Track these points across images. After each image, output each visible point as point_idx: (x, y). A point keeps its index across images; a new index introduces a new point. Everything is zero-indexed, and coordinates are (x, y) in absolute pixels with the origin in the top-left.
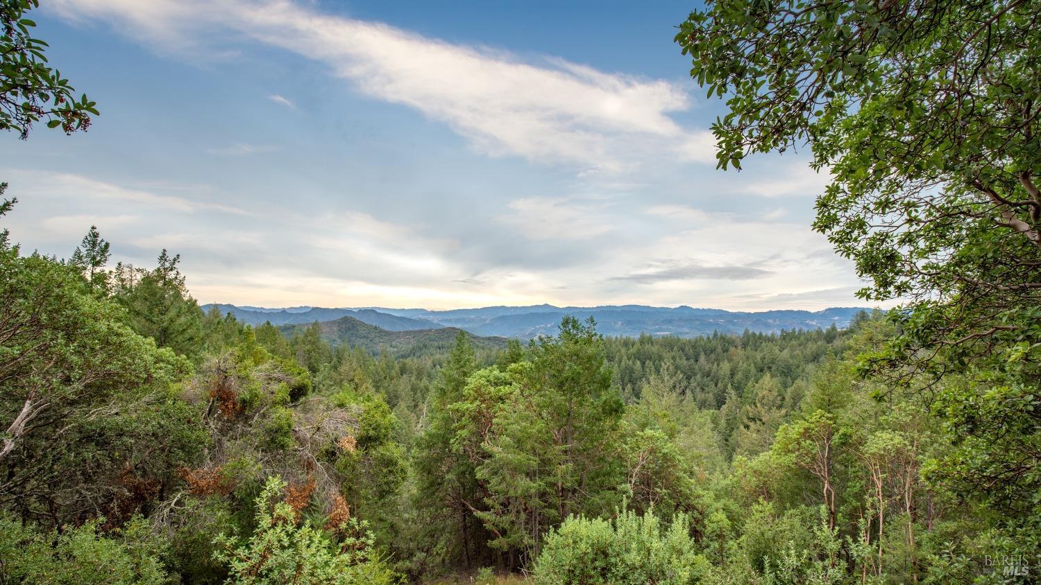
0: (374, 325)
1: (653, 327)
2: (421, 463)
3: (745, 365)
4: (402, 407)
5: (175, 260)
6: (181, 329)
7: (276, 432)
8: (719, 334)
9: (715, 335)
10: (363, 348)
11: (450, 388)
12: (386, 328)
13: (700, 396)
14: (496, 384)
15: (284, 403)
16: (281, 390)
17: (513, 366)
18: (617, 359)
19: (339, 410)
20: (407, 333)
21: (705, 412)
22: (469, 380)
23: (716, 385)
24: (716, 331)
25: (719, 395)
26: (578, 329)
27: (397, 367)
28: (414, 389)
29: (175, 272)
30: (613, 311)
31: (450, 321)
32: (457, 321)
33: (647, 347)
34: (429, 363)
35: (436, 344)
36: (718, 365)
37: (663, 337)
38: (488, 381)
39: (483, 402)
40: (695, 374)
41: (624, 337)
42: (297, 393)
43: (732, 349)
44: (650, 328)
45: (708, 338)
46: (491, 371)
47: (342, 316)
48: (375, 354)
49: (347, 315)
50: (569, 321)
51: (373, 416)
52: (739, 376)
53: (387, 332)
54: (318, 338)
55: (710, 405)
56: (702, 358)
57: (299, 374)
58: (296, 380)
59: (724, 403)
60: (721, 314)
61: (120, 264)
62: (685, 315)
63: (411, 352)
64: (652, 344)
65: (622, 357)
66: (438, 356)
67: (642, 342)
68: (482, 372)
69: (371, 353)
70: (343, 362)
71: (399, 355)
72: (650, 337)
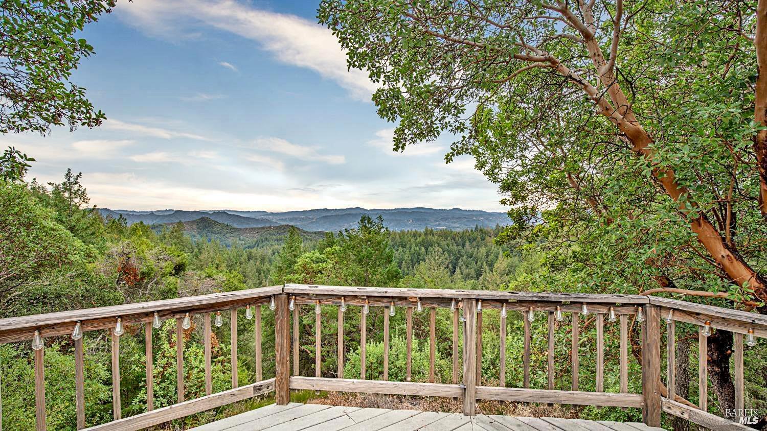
0: (226, 223)
1: (434, 224)
2: (265, 318)
3: (496, 249)
4: (250, 284)
5: (78, 176)
6: (85, 227)
7: (167, 293)
8: (479, 227)
9: (476, 228)
10: (218, 241)
11: (285, 266)
12: (236, 226)
13: (466, 271)
14: (317, 262)
15: (171, 274)
16: (167, 266)
17: (328, 249)
18: (408, 246)
19: (208, 279)
20: (253, 229)
21: (468, 281)
22: (298, 260)
23: (476, 263)
24: (477, 226)
25: (478, 270)
26: (371, 224)
27: (245, 255)
28: (258, 271)
29: (78, 185)
30: (406, 212)
31: (285, 220)
32: (291, 220)
33: (430, 237)
34: (270, 251)
35: (275, 237)
36: (478, 249)
37: (441, 230)
38: (312, 260)
39: (308, 274)
40: (462, 256)
41: (413, 230)
42: (179, 268)
43: (487, 238)
44: (432, 224)
45: (472, 231)
46: (314, 254)
47: (200, 217)
48: (227, 246)
49: (203, 216)
50: (366, 218)
51: (232, 282)
52: (491, 257)
53: (236, 229)
54: (182, 234)
55: (472, 277)
56: (467, 244)
57: (179, 256)
58: (177, 260)
59: (481, 275)
60: (482, 213)
61: (34, 179)
62: (456, 214)
63: (256, 243)
64: (433, 235)
65: (411, 245)
66: (276, 246)
67: (426, 234)
68: (307, 254)
69: (224, 245)
70: (203, 251)
71: (247, 246)
72: (432, 231)
